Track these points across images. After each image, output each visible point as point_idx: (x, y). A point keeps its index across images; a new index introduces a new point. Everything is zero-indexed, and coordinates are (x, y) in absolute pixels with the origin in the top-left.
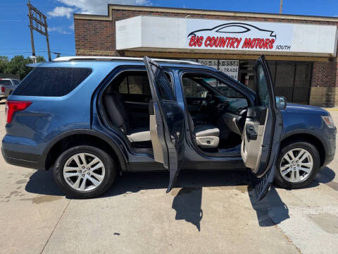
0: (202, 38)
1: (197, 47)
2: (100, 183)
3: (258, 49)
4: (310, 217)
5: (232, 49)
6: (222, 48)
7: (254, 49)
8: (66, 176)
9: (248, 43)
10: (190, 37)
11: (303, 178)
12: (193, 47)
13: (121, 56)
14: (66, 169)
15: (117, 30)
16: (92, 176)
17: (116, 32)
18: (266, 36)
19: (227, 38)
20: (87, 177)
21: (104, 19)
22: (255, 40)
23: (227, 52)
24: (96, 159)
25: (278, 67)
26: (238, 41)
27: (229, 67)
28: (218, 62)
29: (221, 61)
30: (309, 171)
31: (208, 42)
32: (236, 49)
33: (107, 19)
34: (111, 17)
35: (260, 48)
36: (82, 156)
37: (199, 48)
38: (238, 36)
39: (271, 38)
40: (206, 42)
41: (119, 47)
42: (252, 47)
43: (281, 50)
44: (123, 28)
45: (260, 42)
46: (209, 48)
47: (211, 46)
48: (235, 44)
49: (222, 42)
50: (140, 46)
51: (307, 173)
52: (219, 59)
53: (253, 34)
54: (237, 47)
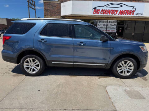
0: (99, 10)
1: (97, 14)
2: (38, 70)
3: (126, 15)
4: (125, 91)
5: (113, 15)
6: (108, 15)
7: (124, 15)
8: (25, 66)
9: (121, 12)
10: (94, 10)
11: (128, 74)
12: (95, 14)
13: (63, 18)
14: (25, 64)
15: (61, 7)
16: (35, 68)
17: (61, 8)
18: (130, 9)
19: (111, 10)
20: (33, 67)
21: (56, 2)
22: (125, 11)
23: (112, 17)
24: (37, 61)
25: (136, 24)
26: (117, 11)
27: (112, 24)
28: (107, 21)
29: (108, 21)
30: (131, 71)
31: (102, 12)
32: (115, 15)
33: (57, 2)
34: (59, 1)
35: (127, 14)
36: (31, 59)
37: (98, 15)
38: (117, 9)
39: (133, 10)
40: (101, 12)
41: (62, 14)
42: (123, 14)
43: (138, 16)
44: (64, 6)
45: (128, 12)
46: (102, 14)
47: (104, 14)
48: (115, 13)
49: (109, 12)
50: (71, 14)
51: (130, 72)
52: (107, 20)
53: (124, 8)
54: (116, 14)
